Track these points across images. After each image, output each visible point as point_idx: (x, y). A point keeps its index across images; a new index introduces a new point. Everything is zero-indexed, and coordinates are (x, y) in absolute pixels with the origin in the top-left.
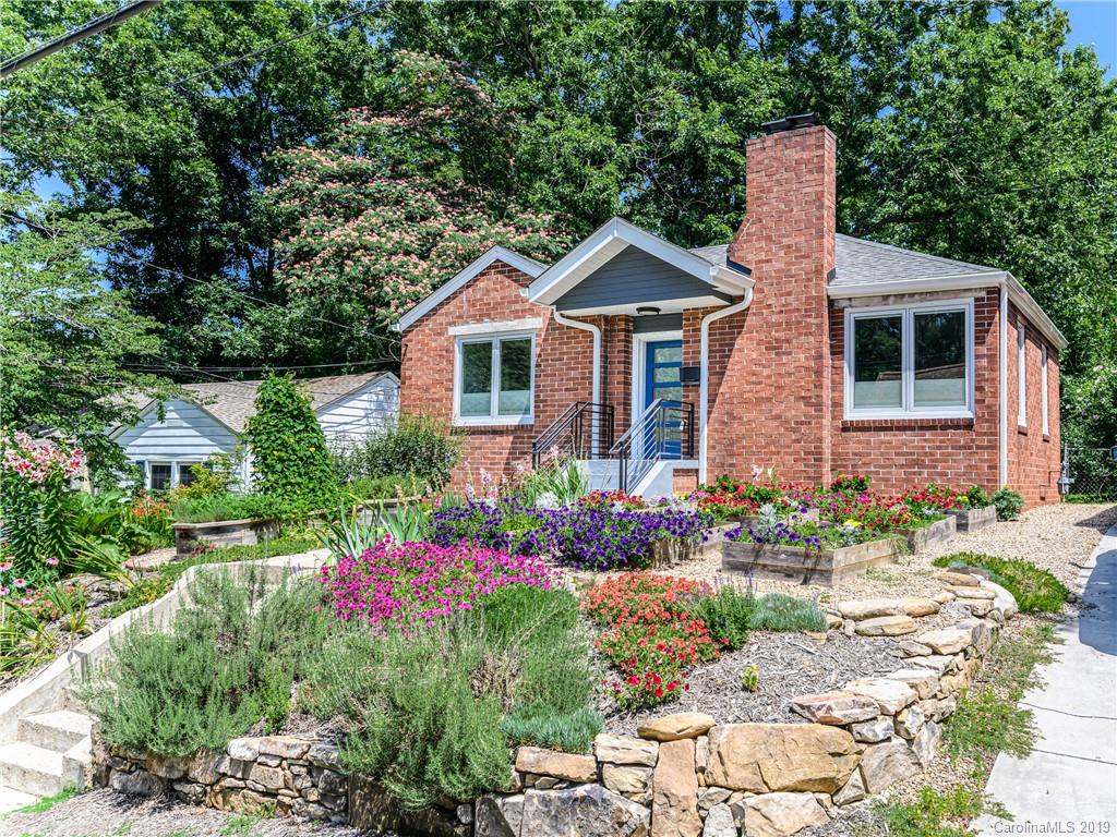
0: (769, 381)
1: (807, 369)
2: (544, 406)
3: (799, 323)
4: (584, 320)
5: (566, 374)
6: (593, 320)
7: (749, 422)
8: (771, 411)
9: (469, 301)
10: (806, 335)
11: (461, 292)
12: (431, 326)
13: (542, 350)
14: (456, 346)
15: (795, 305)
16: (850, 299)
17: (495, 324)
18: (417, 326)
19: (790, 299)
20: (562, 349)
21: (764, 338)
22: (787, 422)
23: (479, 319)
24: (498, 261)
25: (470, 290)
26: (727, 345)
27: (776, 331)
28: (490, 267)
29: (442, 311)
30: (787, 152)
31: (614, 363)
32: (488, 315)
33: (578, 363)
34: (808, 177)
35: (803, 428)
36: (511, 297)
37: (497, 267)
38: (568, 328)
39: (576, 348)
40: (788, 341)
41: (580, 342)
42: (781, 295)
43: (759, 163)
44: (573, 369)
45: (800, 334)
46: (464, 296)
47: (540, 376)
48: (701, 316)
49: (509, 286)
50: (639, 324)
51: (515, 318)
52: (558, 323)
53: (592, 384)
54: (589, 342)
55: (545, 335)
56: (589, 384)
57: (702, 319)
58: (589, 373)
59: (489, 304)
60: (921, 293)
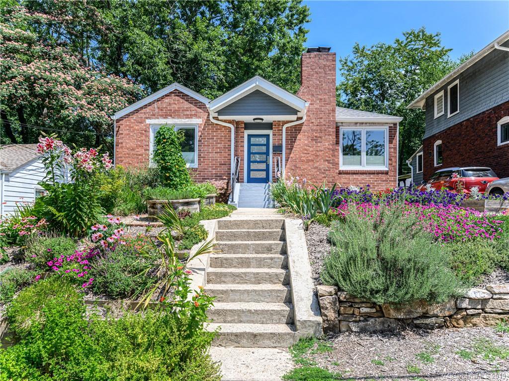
0: (312, 153)
1: (328, 149)
2: (203, 160)
3: (325, 130)
4: (225, 121)
5: (215, 146)
6: (230, 122)
7: (304, 169)
8: (313, 165)
9: (159, 108)
10: (328, 135)
11: (153, 103)
12: (135, 118)
13: (202, 134)
14: (150, 129)
15: (324, 123)
16: (342, 123)
17: (174, 120)
18: (126, 118)
19: (322, 120)
20: (213, 134)
21: (310, 135)
22: (320, 170)
23: (165, 116)
24: (176, 90)
25: (160, 102)
26: (294, 137)
27: (316, 133)
28: (171, 93)
29: (142, 111)
30: (320, 61)
31: (239, 142)
32: (171, 116)
33: (222, 141)
34: (329, 72)
35: (327, 173)
36: (184, 108)
37: (176, 93)
38: (217, 124)
39: (221, 134)
40: (320, 137)
41: (223, 131)
42: (318, 118)
43: (308, 63)
44: (219, 143)
45: (326, 135)
46: (155, 105)
47: (201, 146)
48: (281, 124)
49: (182, 103)
50: (248, 126)
51: (186, 118)
52: (212, 122)
53: (230, 150)
54: (228, 131)
55: (204, 127)
56: (228, 150)
57: (283, 125)
58: (228, 145)
59: (171, 110)
60: (369, 123)
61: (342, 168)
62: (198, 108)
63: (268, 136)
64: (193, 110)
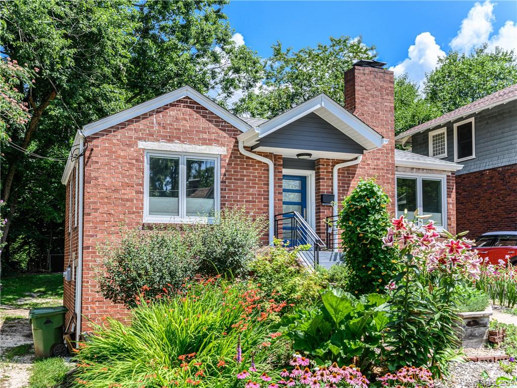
3: (384, 176)
4: (260, 154)
5: (246, 191)
9: (159, 124)
11: (150, 115)
12: (119, 137)
13: (227, 171)
14: (145, 157)
15: (381, 166)
16: (397, 167)
17: (184, 145)
18: (103, 135)
19: (379, 162)
20: (243, 172)
23: (170, 139)
24: (187, 98)
25: (161, 114)
26: (346, 184)
28: (179, 101)
29: (132, 127)
30: (376, 80)
32: (179, 139)
33: (256, 184)
34: (386, 97)
36: (199, 127)
37: (186, 102)
38: (248, 158)
39: (253, 173)
41: (257, 169)
42: (375, 159)
43: (361, 81)
44: (251, 187)
45: (384, 182)
46: (154, 118)
47: (225, 190)
48: (331, 164)
49: (197, 119)
50: (288, 163)
51: (203, 144)
52: (240, 154)
53: (268, 199)
54: (264, 170)
55: (229, 161)
56: (264, 199)
57: (333, 166)
58: (264, 191)
59: (179, 129)
60: (427, 169)
62: (220, 129)
64: (213, 133)
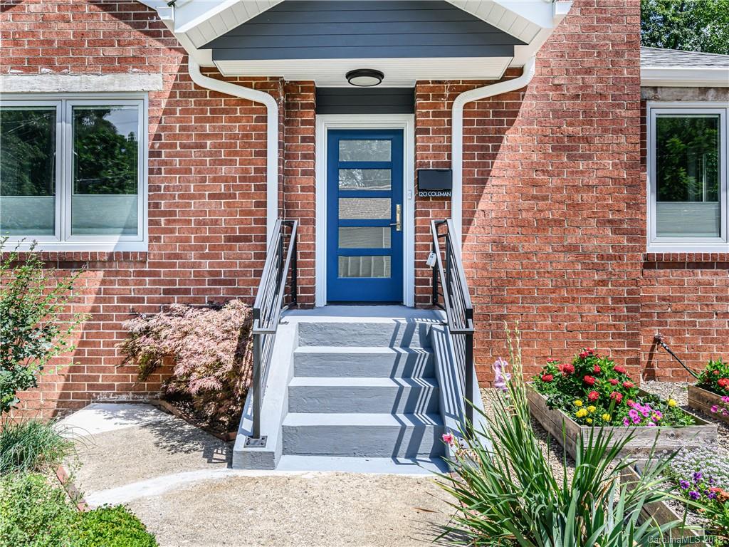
0: (558, 196)
1: (615, 180)
2: (168, 222)
3: (604, 114)
4: (246, 82)
5: (211, 171)
6: (262, 84)
7: (527, 255)
8: (561, 239)
10: (615, 132)
13: (164, 129)
15: (598, 87)
16: (655, 88)
17: (61, 78)
19: (591, 79)
20: (203, 128)
21: (549, 132)
22: (586, 255)
23: (30, 67)
25: (8, 13)
26: (491, 140)
27: (570, 124)
31: (295, 157)
32: (49, 63)
33: (236, 153)
35: (610, 266)
36: (95, 32)
38: (215, 94)
39: (230, 129)
40: (587, 140)
41: (237, 120)
42: (577, 73)
44: (222, 163)
45: (606, 130)
47: (159, 172)
48: (447, 93)
49: (91, 15)
50: (328, 100)
51: (106, 71)
52: (197, 86)
53: (264, 188)
54: (257, 120)
55: (169, 103)
56: (257, 188)
57: (453, 97)
58: (257, 170)
59: (50, 42)
60: (716, 89)
61: (657, 245)
62: (147, 33)
63: (396, 135)
64: (130, 44)
